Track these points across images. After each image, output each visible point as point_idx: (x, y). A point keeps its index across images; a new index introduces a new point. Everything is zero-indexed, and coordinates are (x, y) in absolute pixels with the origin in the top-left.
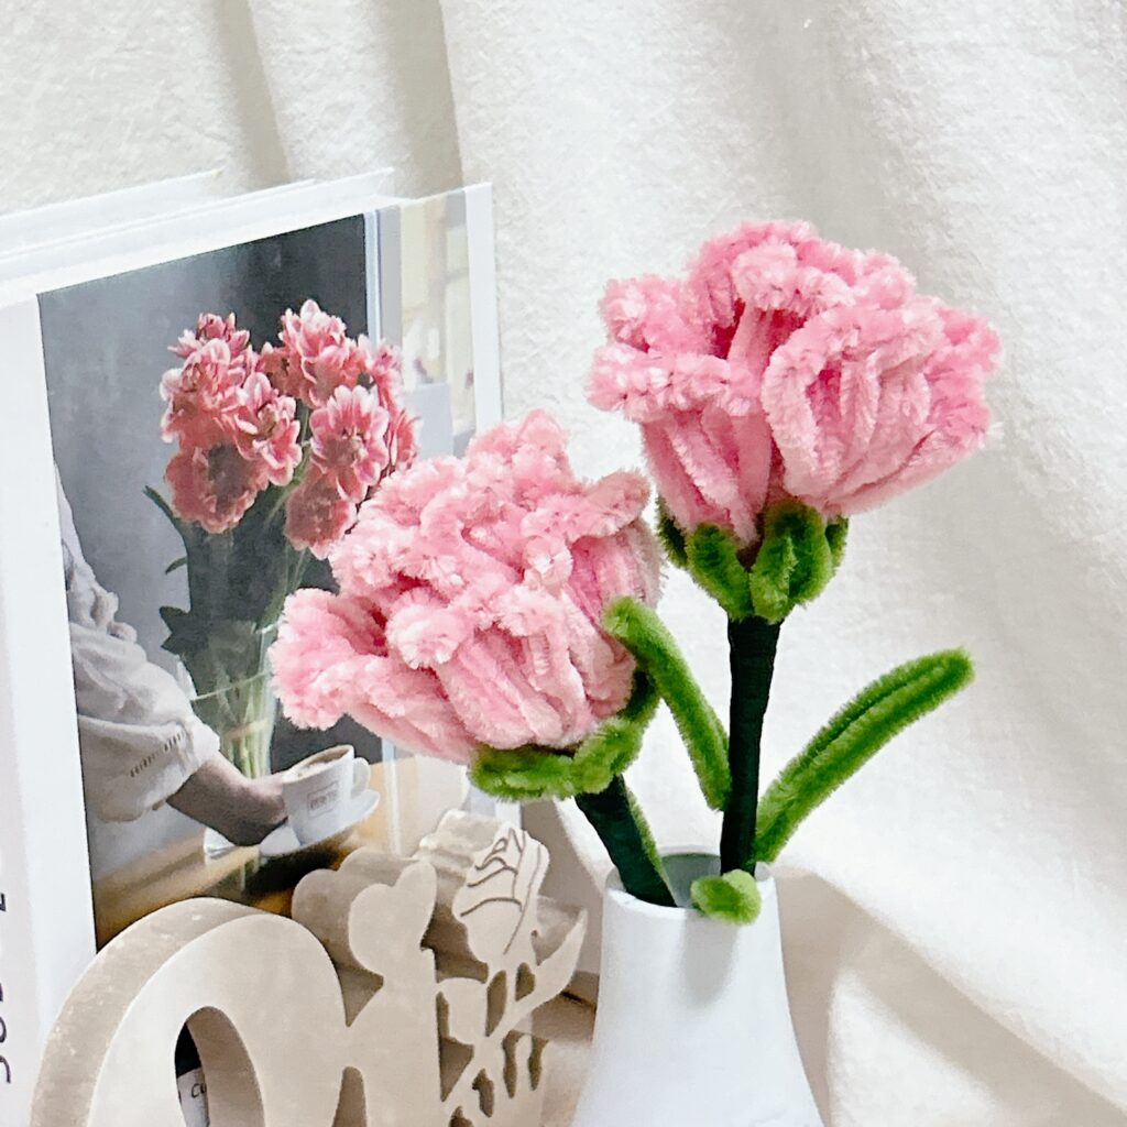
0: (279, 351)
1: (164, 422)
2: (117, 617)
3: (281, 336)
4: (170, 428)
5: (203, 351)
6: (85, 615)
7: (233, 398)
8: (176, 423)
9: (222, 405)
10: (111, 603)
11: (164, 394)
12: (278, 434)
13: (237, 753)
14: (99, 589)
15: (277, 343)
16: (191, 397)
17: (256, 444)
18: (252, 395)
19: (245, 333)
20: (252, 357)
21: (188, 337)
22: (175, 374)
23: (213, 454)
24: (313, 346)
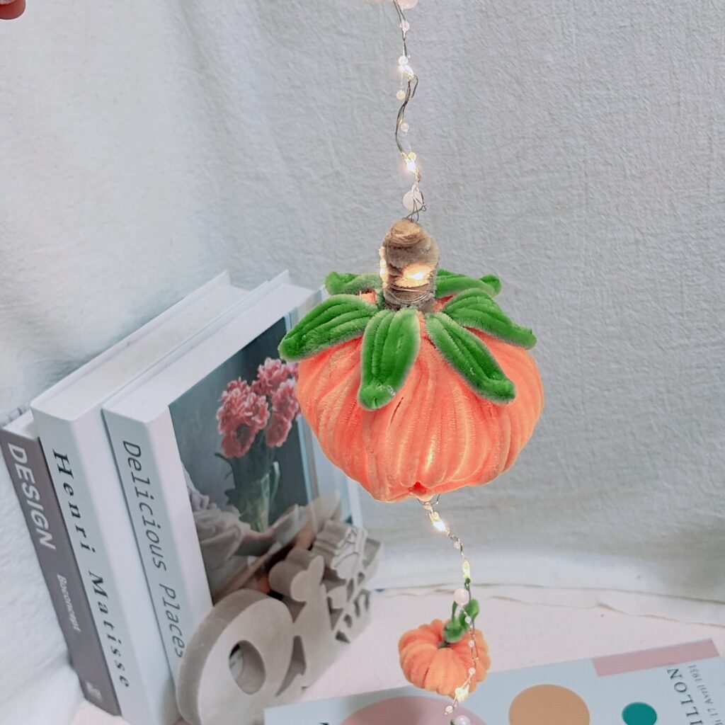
0: (259, 382)
1: (219, 427)
2: (210, 502)
3: (258, 376)
4: (222, 428)
5: (230, 396)
6: (198, 507)
7: (244, 406)
8: (223, 425)
9: (240, 411)
10: (207, 499)
11: (218, 417)
12: (260, 411)
13: (257, 526)
14: (202, 496)
15: (256, 379)
16: (228, 414)
17: (253, 419)
18: (250, 402)
19: (245, 382)
20: (248, 388)
21: (225, 393)
22: (221, 409)
23: (238, 430)
24: (270, 373)
